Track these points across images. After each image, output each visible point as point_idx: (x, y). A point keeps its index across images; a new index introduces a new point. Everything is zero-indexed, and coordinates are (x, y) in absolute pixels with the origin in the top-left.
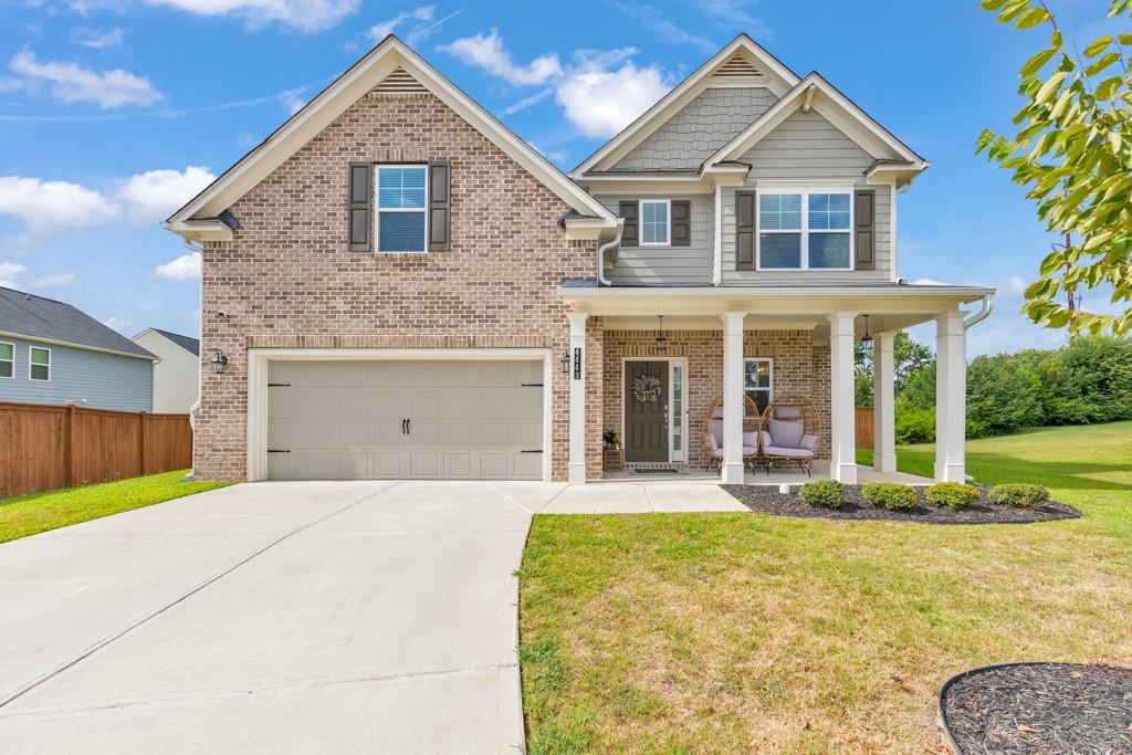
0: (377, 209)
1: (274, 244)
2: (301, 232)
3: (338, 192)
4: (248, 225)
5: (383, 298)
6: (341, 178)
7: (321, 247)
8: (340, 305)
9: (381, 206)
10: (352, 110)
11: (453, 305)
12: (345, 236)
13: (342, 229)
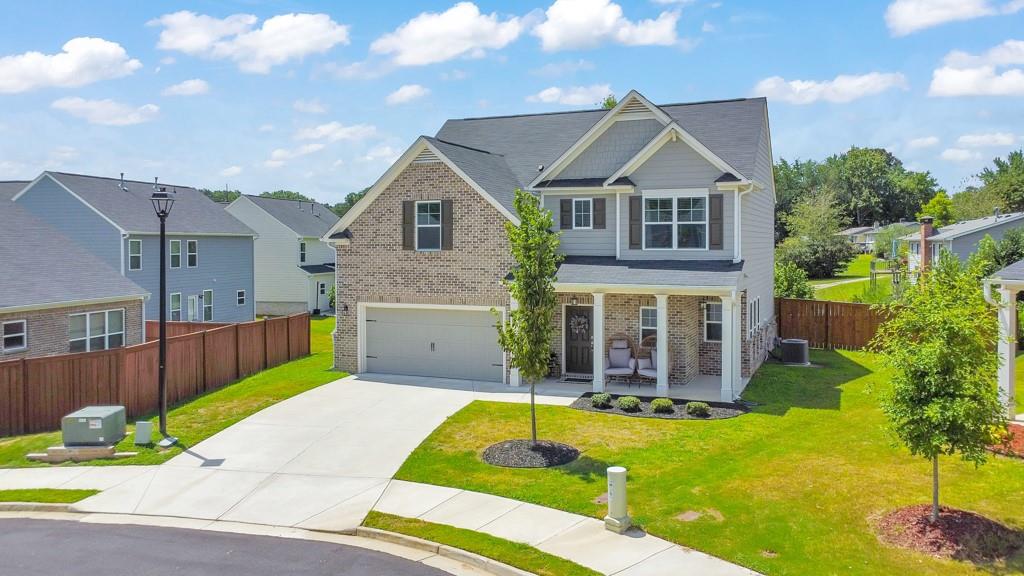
0: (417, 226)
1: (368, 246)
2: (381, 240)
3: (398, 218)
4: (356, 235)
5: (420, 277)
6: (399, 210)
7: (389, 247)
8: (400, 280)
9: (419, 223)
10: (404, 172)
11: (454, 280)
12: (401, 242)
13: (399, 238)
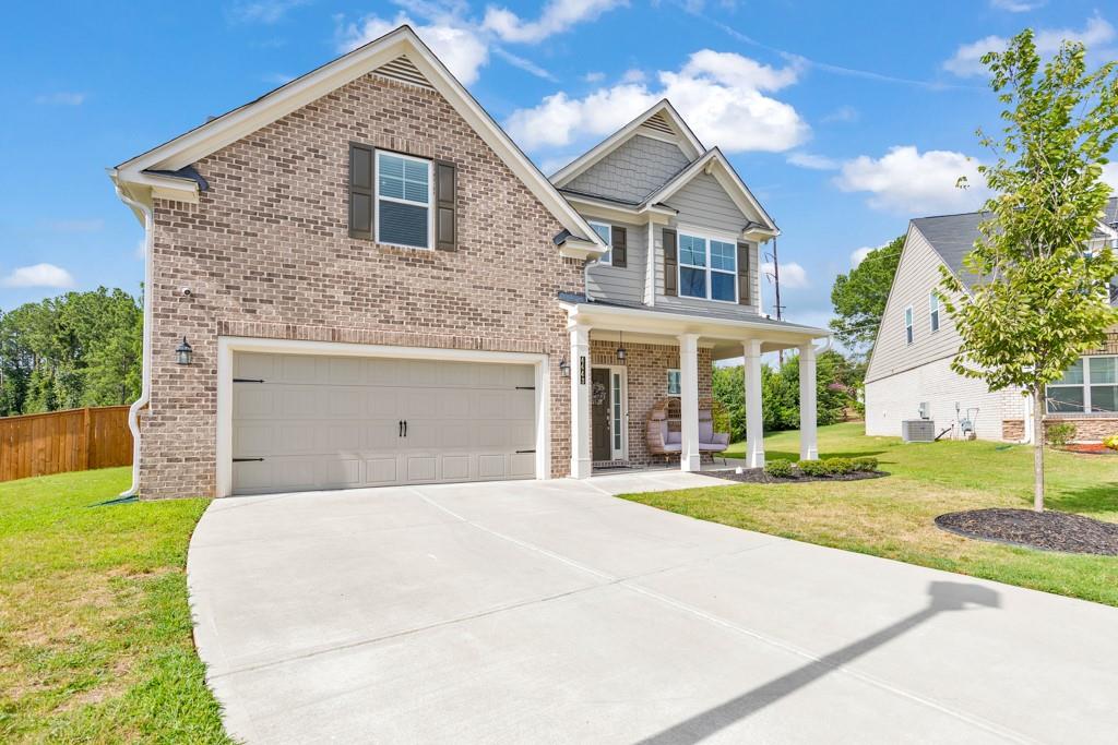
0: (378, 197)
1: (255, 216)
2: (289, 207)
3: (336, 171)
5: (388, 292)
6: (340, 156)
7: (318, 228)
8: (339, 295)
9: (381, 194)
10: (352, 86)
11: (459, 306)
12: (344, 220)
13: (340, 212)
